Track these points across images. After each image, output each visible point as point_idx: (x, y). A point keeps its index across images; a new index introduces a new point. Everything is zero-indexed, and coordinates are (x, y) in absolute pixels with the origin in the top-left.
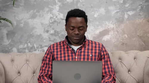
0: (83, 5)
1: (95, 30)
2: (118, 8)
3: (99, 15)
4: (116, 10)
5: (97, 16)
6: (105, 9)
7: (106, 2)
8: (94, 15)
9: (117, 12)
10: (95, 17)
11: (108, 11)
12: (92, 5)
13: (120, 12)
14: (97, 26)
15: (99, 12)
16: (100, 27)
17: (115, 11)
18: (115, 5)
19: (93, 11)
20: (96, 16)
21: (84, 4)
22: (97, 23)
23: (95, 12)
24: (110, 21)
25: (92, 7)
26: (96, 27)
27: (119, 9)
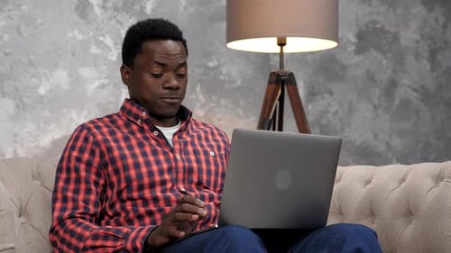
0: (6, 54)
1: (39, 136)
2: (104, 75)
3: (51, 90)
4: (99, 78)
5: (47, 92)
6: (70, 75)
7: (74, 55)
8: (37, 88)
9: (102, 86)
10: (40, 96)
11: (77, 81)
12: (32, 57)
13: (109, 85)
14: (45, 123)
15: (51, 81)
16: (53, 126)
17: (97, 83)
18: (96, 66)
19: (34, 76)
20: (42, 91)
21: (7, 51)
22: (47, 113)
23: (41, 80)
24: (82, 109)
25: (31, 63)
26: (42, 125)
27: (107, 78)
